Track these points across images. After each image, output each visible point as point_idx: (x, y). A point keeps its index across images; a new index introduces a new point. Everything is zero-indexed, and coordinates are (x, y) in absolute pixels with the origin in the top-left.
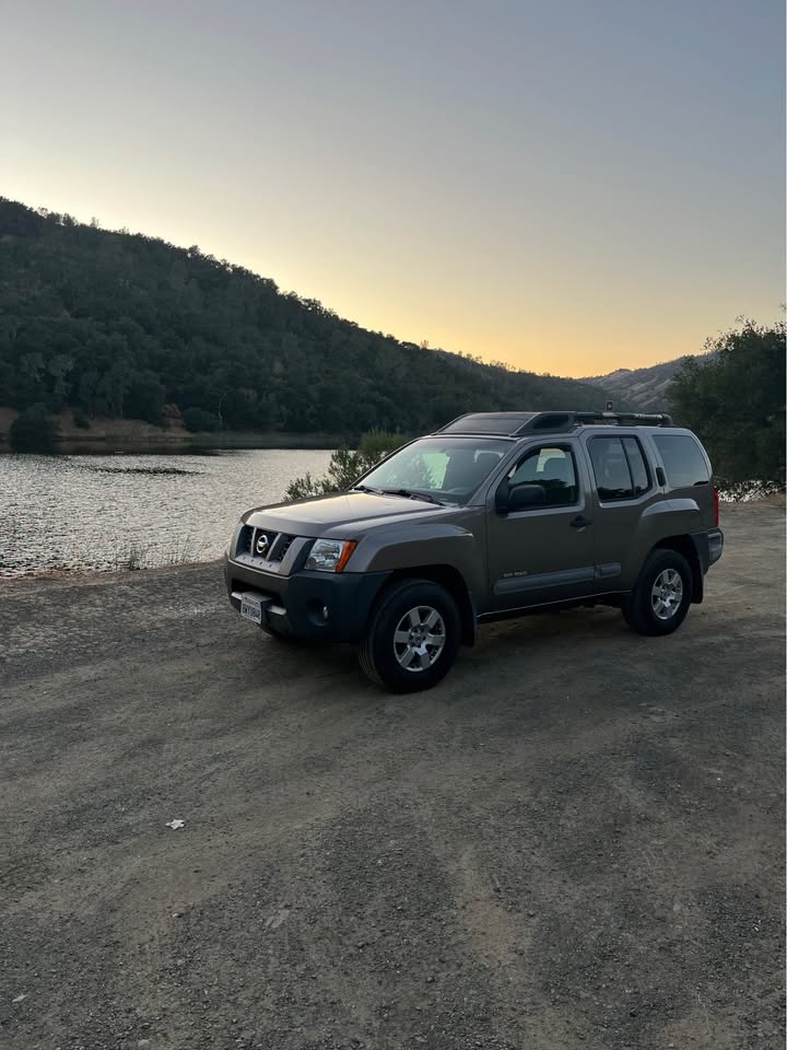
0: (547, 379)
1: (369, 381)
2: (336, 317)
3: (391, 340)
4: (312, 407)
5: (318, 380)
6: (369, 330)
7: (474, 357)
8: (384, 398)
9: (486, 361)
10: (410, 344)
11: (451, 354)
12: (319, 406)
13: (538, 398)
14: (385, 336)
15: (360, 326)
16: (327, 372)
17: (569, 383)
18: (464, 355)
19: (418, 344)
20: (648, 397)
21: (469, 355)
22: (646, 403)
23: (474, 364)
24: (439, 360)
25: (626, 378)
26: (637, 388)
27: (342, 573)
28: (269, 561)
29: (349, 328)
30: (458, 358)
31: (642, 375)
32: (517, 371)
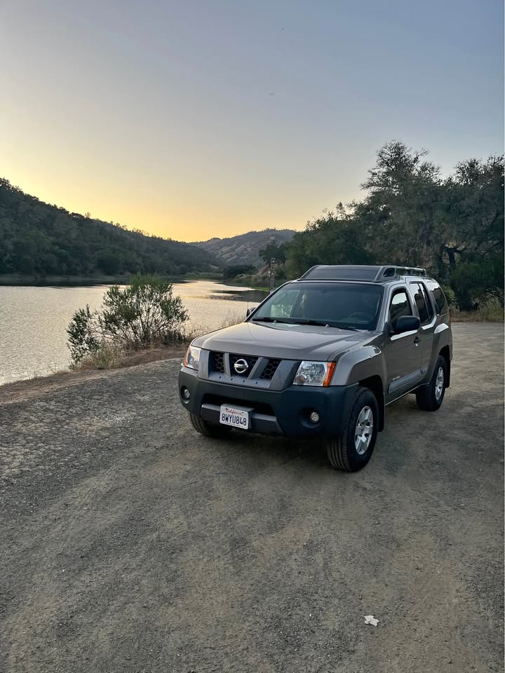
0: (170, 242)
1: (51, 239)
2: (21, 192)
3: (63, 211)
4: (8, 255)
5: (11, 236)
6: (47, 203)
7: (121, 225)
8: (62, 250)
9: (130, 229)
10: (77, 214)
11: (105, 222)
12: (14, 255)
13: (165, 254)
14: (58, 207)
15: (40, 200)
16: (18, 231)
17: (183, 245)
18: (114, 224)
19: (83, 215)
20: (232, 256)
21: (118, 224)
22: (231, 259)
23: (121, 230)
24: (98, 226)
25: (218, 243)
26: (225, 249)
27: (329, 386)
28: (252, 379)
29: (32, 201)
30: (111, 225)
31: (227, 242)
32: (150, 236)
